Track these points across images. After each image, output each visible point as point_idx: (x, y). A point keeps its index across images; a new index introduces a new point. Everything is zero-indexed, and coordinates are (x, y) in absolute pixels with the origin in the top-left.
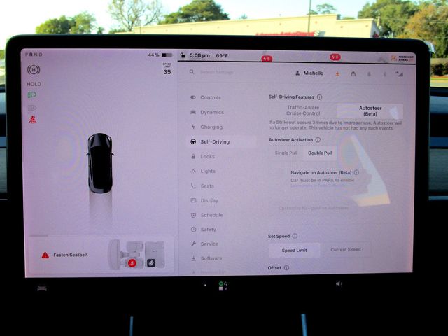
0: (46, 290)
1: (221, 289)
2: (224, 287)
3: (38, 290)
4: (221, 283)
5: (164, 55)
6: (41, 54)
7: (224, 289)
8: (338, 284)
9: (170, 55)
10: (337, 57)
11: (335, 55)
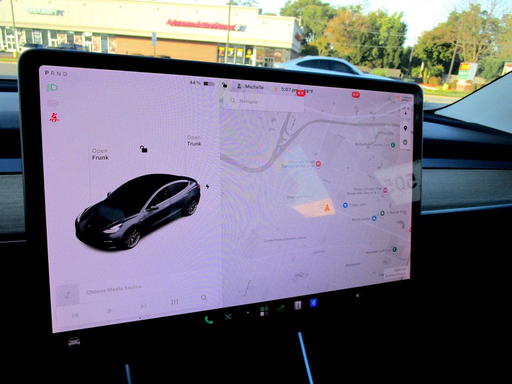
0: (79, 343)
1: (262, 314)
2: (265, 311)
3: (70, 344)
4: (262, 309)
5: (206, 84)
6: (65, 74)
7: (265, 313)
8: (357, 296)
9: (212, 84)
10: (357, 95)
11: (356, 93)
